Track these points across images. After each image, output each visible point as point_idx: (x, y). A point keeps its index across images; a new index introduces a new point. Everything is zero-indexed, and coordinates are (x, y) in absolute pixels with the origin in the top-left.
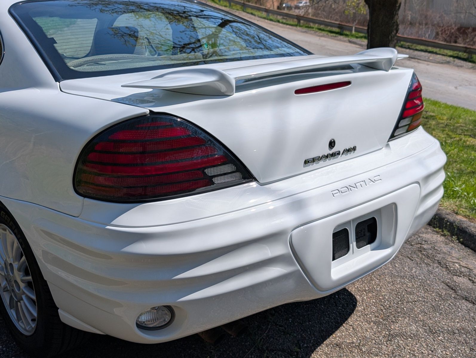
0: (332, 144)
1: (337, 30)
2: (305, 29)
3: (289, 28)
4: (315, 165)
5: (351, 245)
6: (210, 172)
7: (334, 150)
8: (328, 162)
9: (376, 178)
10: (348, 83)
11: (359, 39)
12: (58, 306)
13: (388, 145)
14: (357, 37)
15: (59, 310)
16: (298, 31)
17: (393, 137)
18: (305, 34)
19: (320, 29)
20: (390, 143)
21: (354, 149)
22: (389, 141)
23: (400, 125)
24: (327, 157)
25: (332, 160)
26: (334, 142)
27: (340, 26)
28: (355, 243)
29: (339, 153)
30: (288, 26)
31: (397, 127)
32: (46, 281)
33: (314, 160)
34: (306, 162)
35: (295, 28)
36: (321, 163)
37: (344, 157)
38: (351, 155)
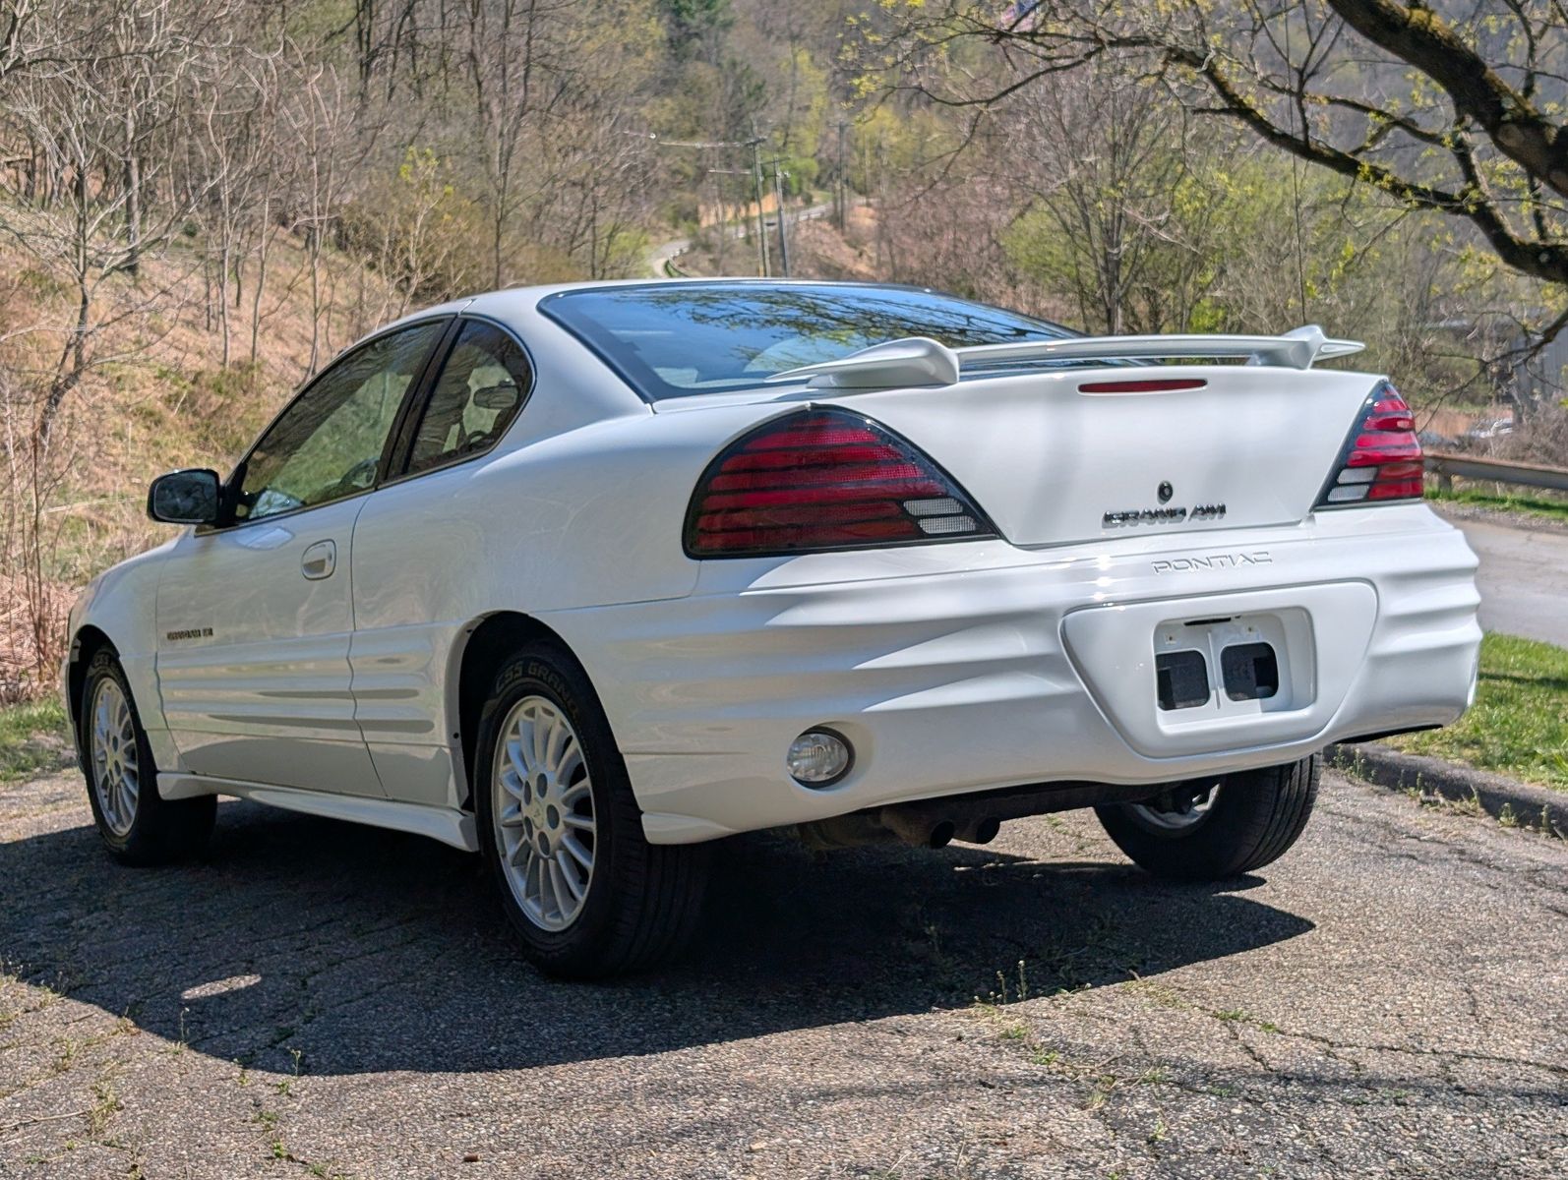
0: (1165, 492)
4: (1128, 529)
5: (1213, 693)
6: (914, 507)
7: (1172, 504)
8: (1158, 525)
9: (1259, 557)
10: (1201, 383)
12: (641, 808)
13: (1311, 518)
15: (643, 817)
16: (1441, 514)
17: (1323, 502)
18: (1467, 524)
20: (1317, 515)
22: (1314, 510)
23: (1342, 480)
24: (1154, 515)
25: (1168, 525)
26: (1170, 487)
28: (1222, 692)
29: (1183, 512)
31: (1333, 483)
32: (620, 756)
33: (1125, 517)
34: (1108, 518)
36: (1143, 526)
37: (1197, 522)
38: (1215, 521)
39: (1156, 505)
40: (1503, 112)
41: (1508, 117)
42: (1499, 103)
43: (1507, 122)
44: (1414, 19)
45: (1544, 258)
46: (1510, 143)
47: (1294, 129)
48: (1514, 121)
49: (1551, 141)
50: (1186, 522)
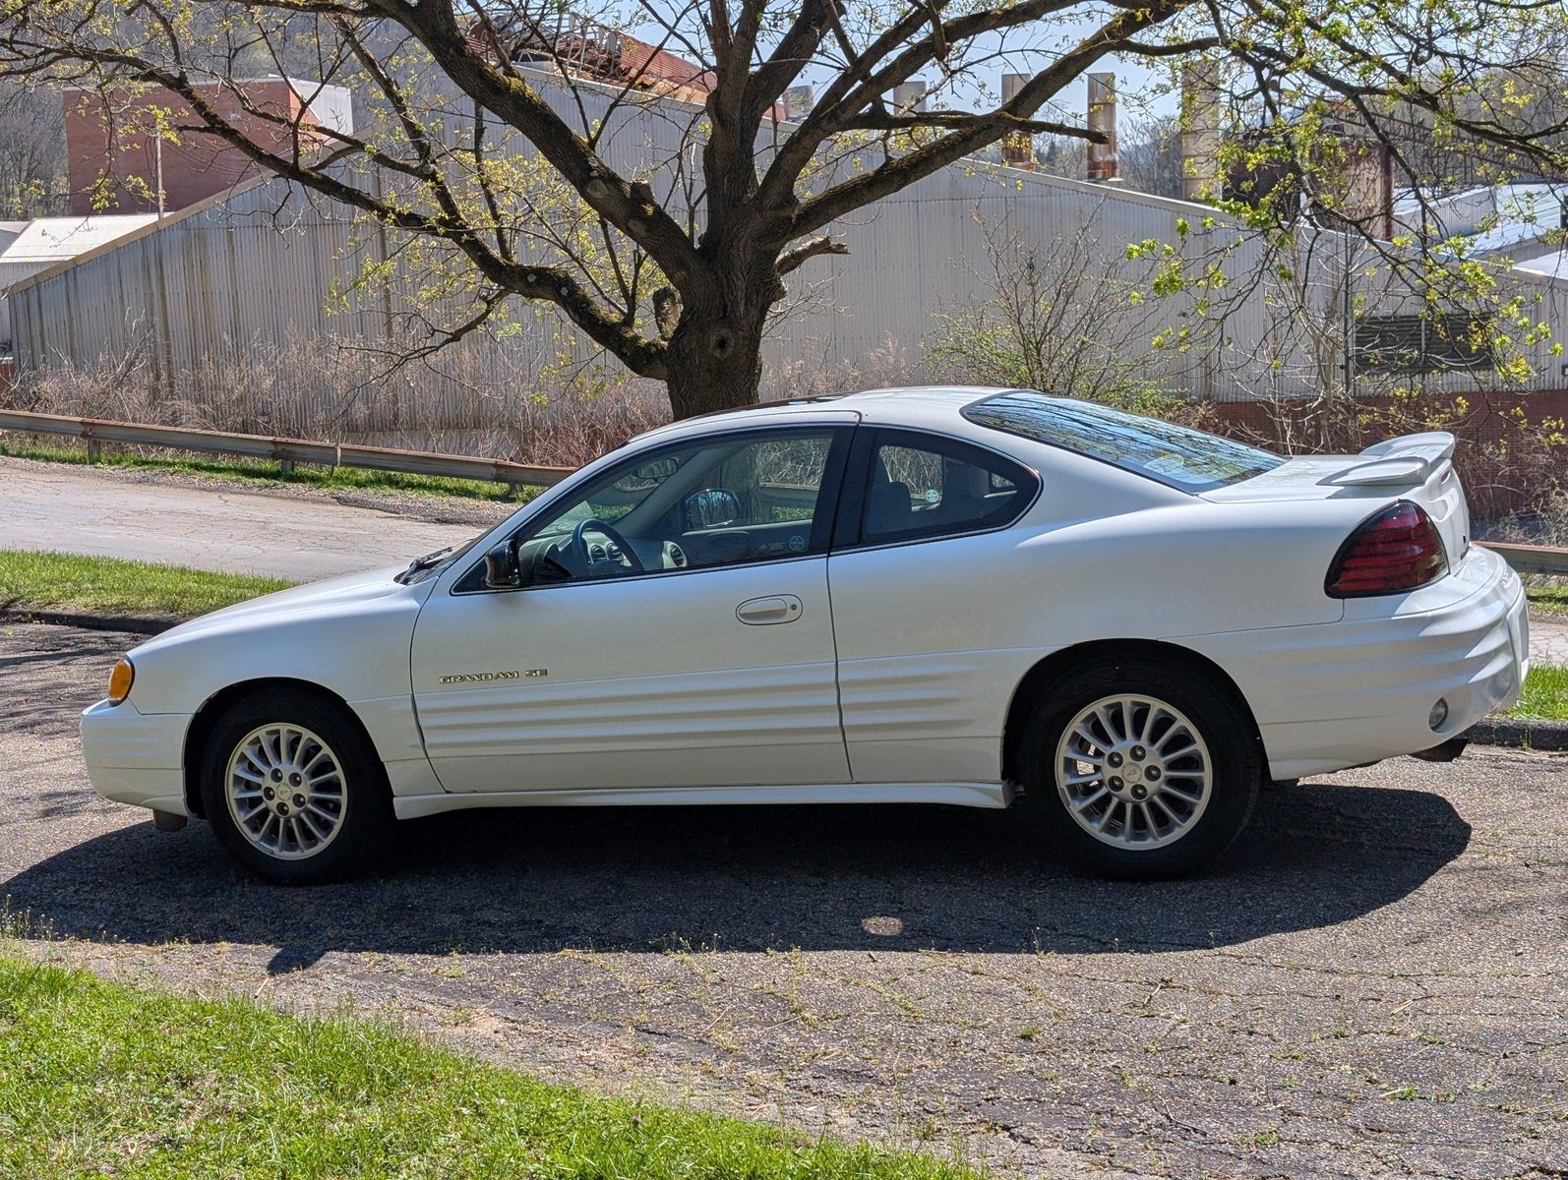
1: (268, 465)
2: (137, 472)
3: (66, 473)
11: (371, 491)
12: (1271, 757)
14: (359, 485)
15: (1272, 763)
16: (110, 478)
18: (143, 487)
19: (197, 467)
27: (280, 448)
30: (55, 465)
35: (88, 468)
40: (591, 169)
41: (595, 173)
42: (587, 162)
43: (596, 177)
44: (513, 86)
45: (532, 278)
46: (598, 195)
47: (286, 154)
48: (600, 177)
49: (628, 196)
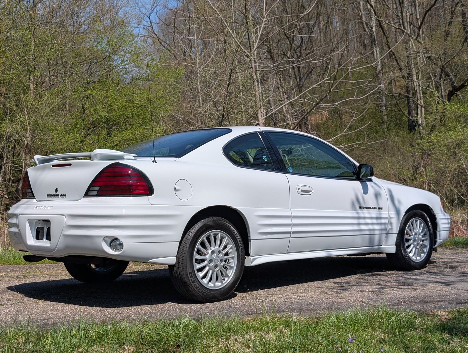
0: (56, 191)
4: (50, 199)
6: (27, 191)
7: (57, 193)
8: (55, 198)
10: (70, 165)
21: (65, 195)
22: (84, 197)
23: (90, 190)
24: (55, 196)
28: (46, 237)
31: (88, 190)
36: (52, 198)
38: (64, 198)
39: (54, 193)
50: (60, 198)
